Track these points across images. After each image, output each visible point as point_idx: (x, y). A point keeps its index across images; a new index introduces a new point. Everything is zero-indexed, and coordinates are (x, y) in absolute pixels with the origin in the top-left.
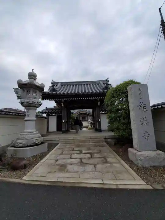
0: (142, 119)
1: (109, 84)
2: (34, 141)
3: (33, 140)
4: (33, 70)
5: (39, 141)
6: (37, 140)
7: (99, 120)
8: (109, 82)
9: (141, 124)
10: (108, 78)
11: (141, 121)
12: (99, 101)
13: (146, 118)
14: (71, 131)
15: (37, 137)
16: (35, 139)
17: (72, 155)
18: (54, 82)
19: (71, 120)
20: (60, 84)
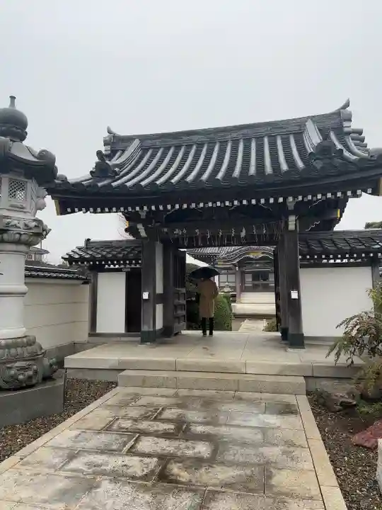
1: (349, 133)
2: (13, 372)
3: (10, 368)
4: (13, 98)
5: (31, 373)
6: (22, 368)
7: (294, 295)
8: (350, 120)
10: (347, 105)
12: (292, 213)
14: (184, 332)
15: (26, 355)
16: (18, 364)
17: (143, 438)
18: (115, 136)
19: (184, 290)
20: (137, 142)
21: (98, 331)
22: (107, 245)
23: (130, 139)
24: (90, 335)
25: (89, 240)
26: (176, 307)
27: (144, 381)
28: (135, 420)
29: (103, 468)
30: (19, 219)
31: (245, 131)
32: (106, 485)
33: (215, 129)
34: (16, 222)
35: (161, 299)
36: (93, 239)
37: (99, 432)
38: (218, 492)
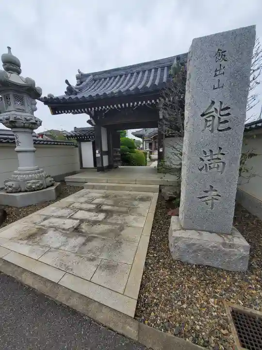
0: (208, 153)
2: (29, 184)
4: (9, 48)
5: (38, 185)
6: (34, 183)
9: (202, 169)
11: (202, 160)
13: (222, 152)
16: (31, 181)
17: (80, 211)
18: (82, 75)
19: (119, 150)
20: (91, 77)
21: (84, 167)
22: (83, 130)
23: (88, 75)
24: (81, 168)
25: (75, 127)
26: (115, 157)
27: (94, 187)
28: (82, 203)
29: (55, 224)
30: (21, 116)
31: (143, 67)
32: (51, 233)
33: (128, 66)
34: (20, 117)
35: (107, 153)
36: (77, 127)
37: (63, 208)
38: (95, 237)
